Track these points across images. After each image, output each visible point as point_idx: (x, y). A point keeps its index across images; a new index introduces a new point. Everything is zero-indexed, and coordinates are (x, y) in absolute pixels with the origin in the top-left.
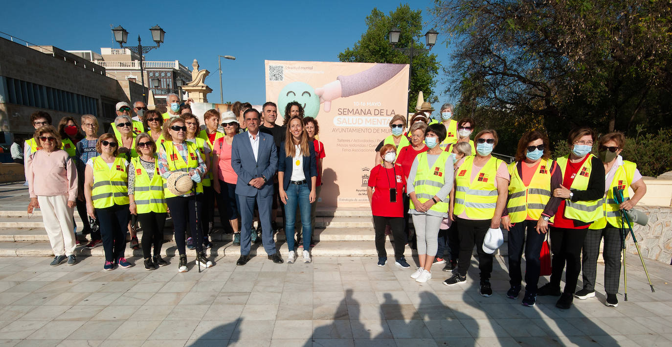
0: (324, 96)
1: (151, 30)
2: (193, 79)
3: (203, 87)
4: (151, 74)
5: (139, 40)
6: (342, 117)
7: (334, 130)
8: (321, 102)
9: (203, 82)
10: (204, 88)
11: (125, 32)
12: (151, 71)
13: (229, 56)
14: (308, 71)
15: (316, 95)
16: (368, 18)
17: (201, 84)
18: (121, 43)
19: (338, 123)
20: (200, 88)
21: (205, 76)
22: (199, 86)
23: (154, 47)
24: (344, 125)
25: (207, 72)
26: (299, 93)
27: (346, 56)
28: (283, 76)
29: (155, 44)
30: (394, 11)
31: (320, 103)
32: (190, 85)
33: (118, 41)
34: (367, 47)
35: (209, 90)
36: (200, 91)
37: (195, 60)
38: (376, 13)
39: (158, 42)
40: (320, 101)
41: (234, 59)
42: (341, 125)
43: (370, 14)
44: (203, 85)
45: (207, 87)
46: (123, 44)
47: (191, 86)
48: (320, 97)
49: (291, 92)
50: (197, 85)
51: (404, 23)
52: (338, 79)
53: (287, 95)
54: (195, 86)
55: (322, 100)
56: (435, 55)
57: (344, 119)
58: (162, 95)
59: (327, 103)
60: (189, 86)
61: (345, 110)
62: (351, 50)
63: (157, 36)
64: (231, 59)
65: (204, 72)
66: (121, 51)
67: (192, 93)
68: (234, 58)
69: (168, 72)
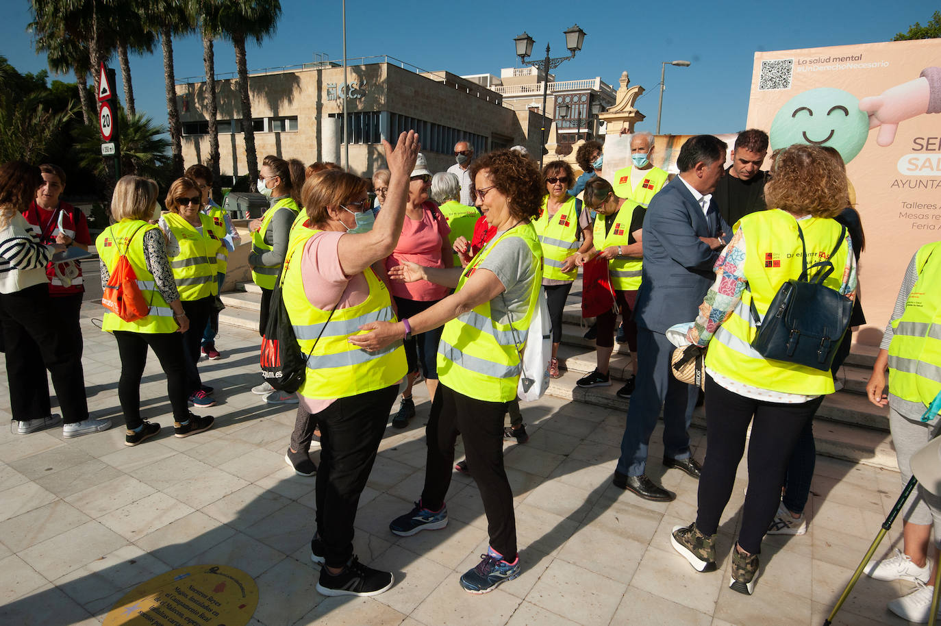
0: (882, 113)
1: (565, 33)
2: (618, 101)
3: (630, 112)
4: (560, 100)
5: (548, 49)
6: (923, 156)
7: (896, 184)
8: (872, 125)
9: (632, 106)
10: (633, 115)
11: (530, 41)
12: (560, 96)
13: (681, 62)
14: (850, 65)
15: (861, 112)
17: (629, 108)
18: (523, 56)
19: (909, 169)
20: (627, 115)
21: (636, 95)
22: (625, 112)
23: (567, 58)
24: (926, 173)
25: (641, 90)
26: (820, 111)
28: (790, 80)
29: (569, 54)
31: (869, 127)
32: (611, 110)
33: (520, 56)
35: (639, 116)
36: (625, 119)
37: (625, 73)
39: (573, 50)
40: (869, 124)
41: (688, 65)
42: (917, 173)
44: (631, 109)
45: (637, 112)
46: (525, 58)
47: (613, 113)
48: (871, 115)
49: (803, 109)
50: (621, 111)
52: (922, 75)
53: (794, 115)
54: (619, 113)
55: (875, 121)
57: (928, 160)
58: (570, 128)
59: (887, 129)
60: (610, 113)
61: (931, 141)
63: (573, 41)
64: (683, 65)
65: (636, 90)
66: (525, 71)
67: (613, 123)
68: (689, 63)
69: (584, 94)
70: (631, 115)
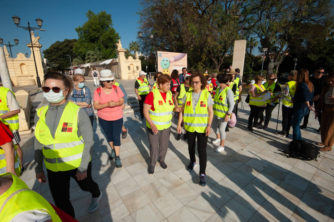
1: (36, 20)
2: (33, 41)
3: (40, 45)
5: (29, 24)
6: (175, 67)
14: (167, 55)
16: (87, 14)
17: (37, 43)
20: (38, 46)
21: (39, 40)
23: (38, 28)
26: (165, 61)
27: (79, 30)
30: (100, 13)
33: (15, 23)
34: (91, 27)
37: (32, 31)
38: (90, 12)
39: (40, 26)
41: (45, 31)
43: (88, 12)
48: (170, 61)
51: (105, 19)
52: (173, 57)
53: (163, 61)
54: (34, 45)
56: (118, 33)
62: (81, 27)
63: (40, 23)
64: (43, 31)
65: (39, 38)
70: (40, 46)
